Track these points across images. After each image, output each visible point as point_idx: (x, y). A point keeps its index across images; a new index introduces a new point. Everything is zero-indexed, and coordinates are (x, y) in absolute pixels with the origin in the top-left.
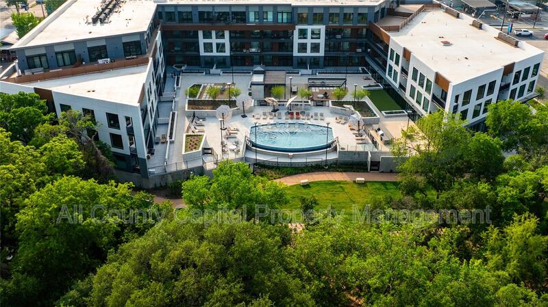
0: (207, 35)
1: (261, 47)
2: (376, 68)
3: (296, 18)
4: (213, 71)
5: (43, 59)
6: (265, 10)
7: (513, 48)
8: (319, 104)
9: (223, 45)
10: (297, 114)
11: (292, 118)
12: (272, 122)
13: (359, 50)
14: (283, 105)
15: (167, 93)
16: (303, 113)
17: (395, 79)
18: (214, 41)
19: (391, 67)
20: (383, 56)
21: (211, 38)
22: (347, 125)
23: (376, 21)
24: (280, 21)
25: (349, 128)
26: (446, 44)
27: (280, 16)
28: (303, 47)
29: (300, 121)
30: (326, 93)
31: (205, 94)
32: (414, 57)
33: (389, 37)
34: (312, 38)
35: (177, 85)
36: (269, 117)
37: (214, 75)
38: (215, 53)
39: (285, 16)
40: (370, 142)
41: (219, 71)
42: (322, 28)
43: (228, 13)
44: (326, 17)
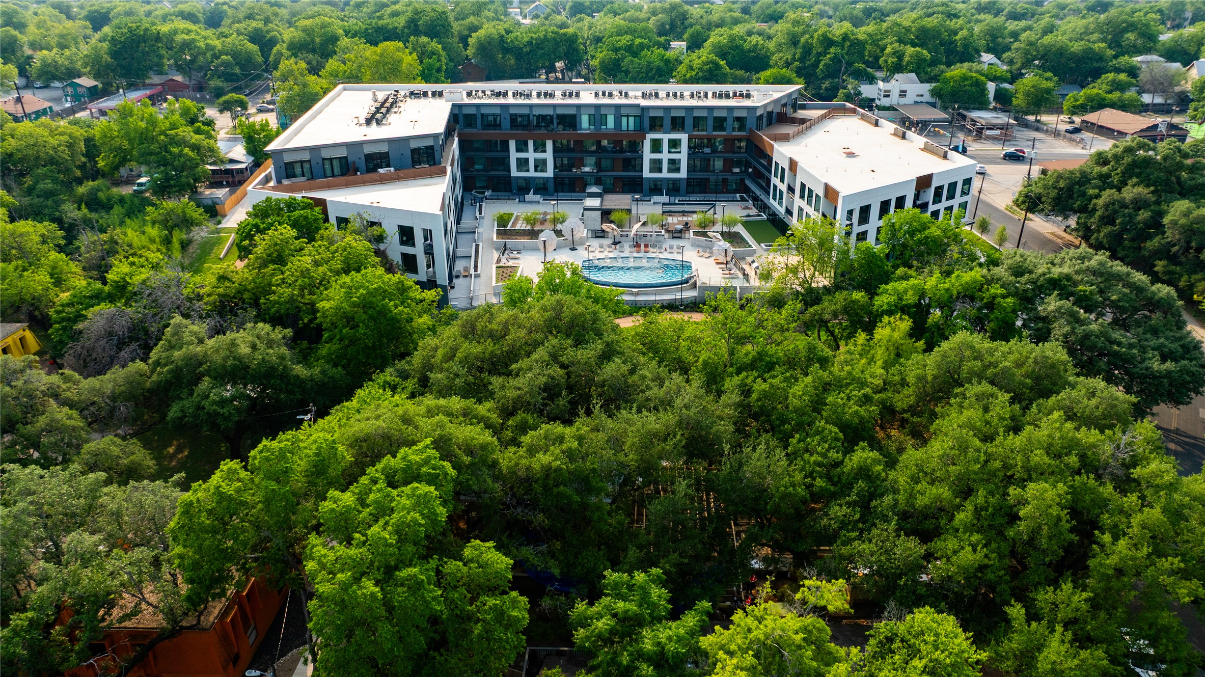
0: (522, 147)
1: (598, 165)
2: (758, 192)
3: (647, 123)
4: (530, 197)
5: (307, 166)
6: (603, 111)
7: (941, 161)
8: (676, 235)
9: (544, 162)
10: (646, 246)
11: (638, 252)
12: (611, 255)
13: (737, 170)
14: (627, 236)
15: (467, 222)
16: (654, 246)
17: (780, 204)
18: (531, 155)
19: (775, 187)
20: (767, 174)
21: (527, 151)
22: (712, 259)
23: (759, 128)
24: (624, 127)
25: (714, 262)
26: (851, 155)
27: (624, 120)
28: (656, 166)
29: (648, 255)
30: (687, 224)
31: (520, 222)
32: (802, 168)
33: (772, 146)
34: (669, 152)
35: (480, 213)
36: (608, 249)
37: (530, 202)
38: (532, 173)
39: (631, 119)
40: (741, 276)
41: (538, 198)
42: (684, 137)
43: (552, 117)
44: (689, 123)
